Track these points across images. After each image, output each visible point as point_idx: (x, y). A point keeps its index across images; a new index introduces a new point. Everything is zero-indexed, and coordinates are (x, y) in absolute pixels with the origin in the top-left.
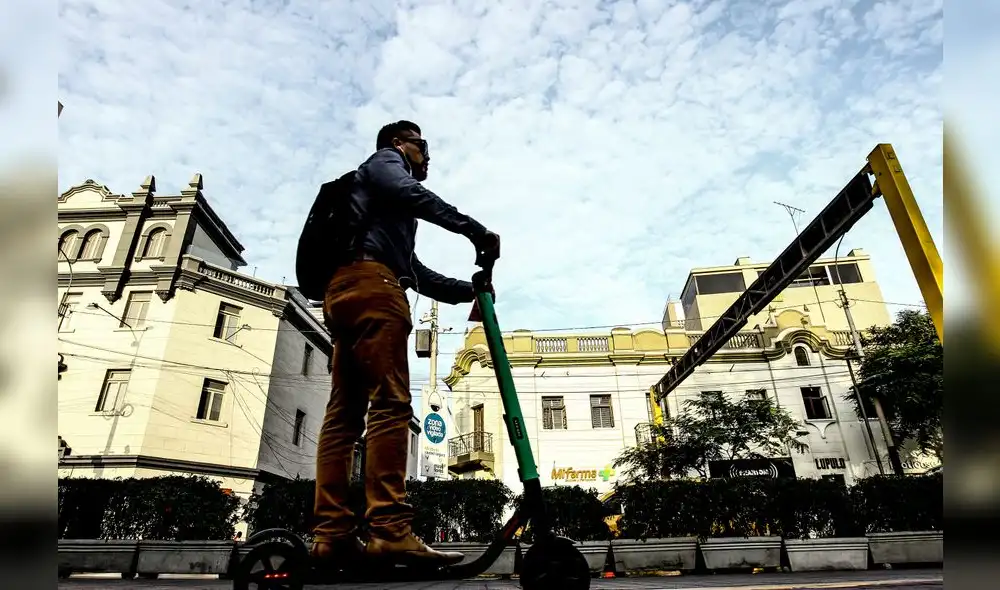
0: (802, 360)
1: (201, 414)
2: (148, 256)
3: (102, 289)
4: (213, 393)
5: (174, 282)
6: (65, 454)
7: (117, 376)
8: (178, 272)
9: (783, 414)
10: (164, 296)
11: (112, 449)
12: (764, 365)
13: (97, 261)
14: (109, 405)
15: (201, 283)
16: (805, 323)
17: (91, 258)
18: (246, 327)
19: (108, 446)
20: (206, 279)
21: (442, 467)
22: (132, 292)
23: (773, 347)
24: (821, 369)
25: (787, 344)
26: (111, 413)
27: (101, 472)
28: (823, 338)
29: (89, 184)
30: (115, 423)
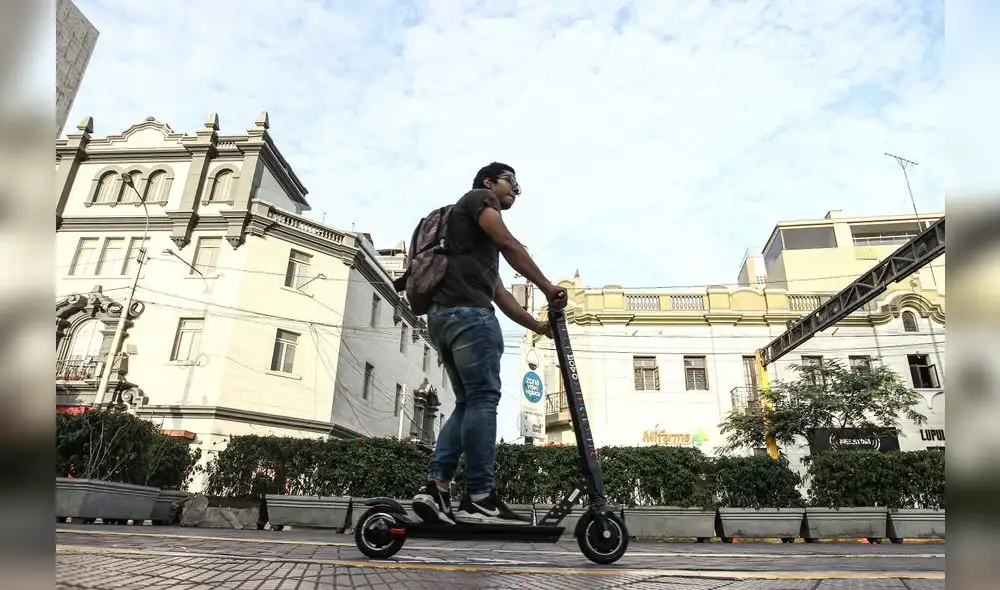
0: (910, 325)
1: (275, 366)
2: (214, 199)
3: (170, 233)
4: (285, 344)
5: (244, 228)
6: (144, 403)
7: (189, 325)
8: (248, 218)
9: (898, 383)
10: (235, 242)
11: (189, 399)
12: (869, 330)
13: (163, 204)
14: (183, 353)
15: (271, 228)
16: (915, 285)
17: (156, 200)
18: (321, 276)
19: (185, 397)
20: (275, 224)
21: (540, 427)
22: (201, 238)
23: (879, 311)
24: (930, 337)
25: (895, 309)
26: (186, 363)
27: (180, 423)
28: (933, 303)
29: (150, 122)
30: (191, 374)
